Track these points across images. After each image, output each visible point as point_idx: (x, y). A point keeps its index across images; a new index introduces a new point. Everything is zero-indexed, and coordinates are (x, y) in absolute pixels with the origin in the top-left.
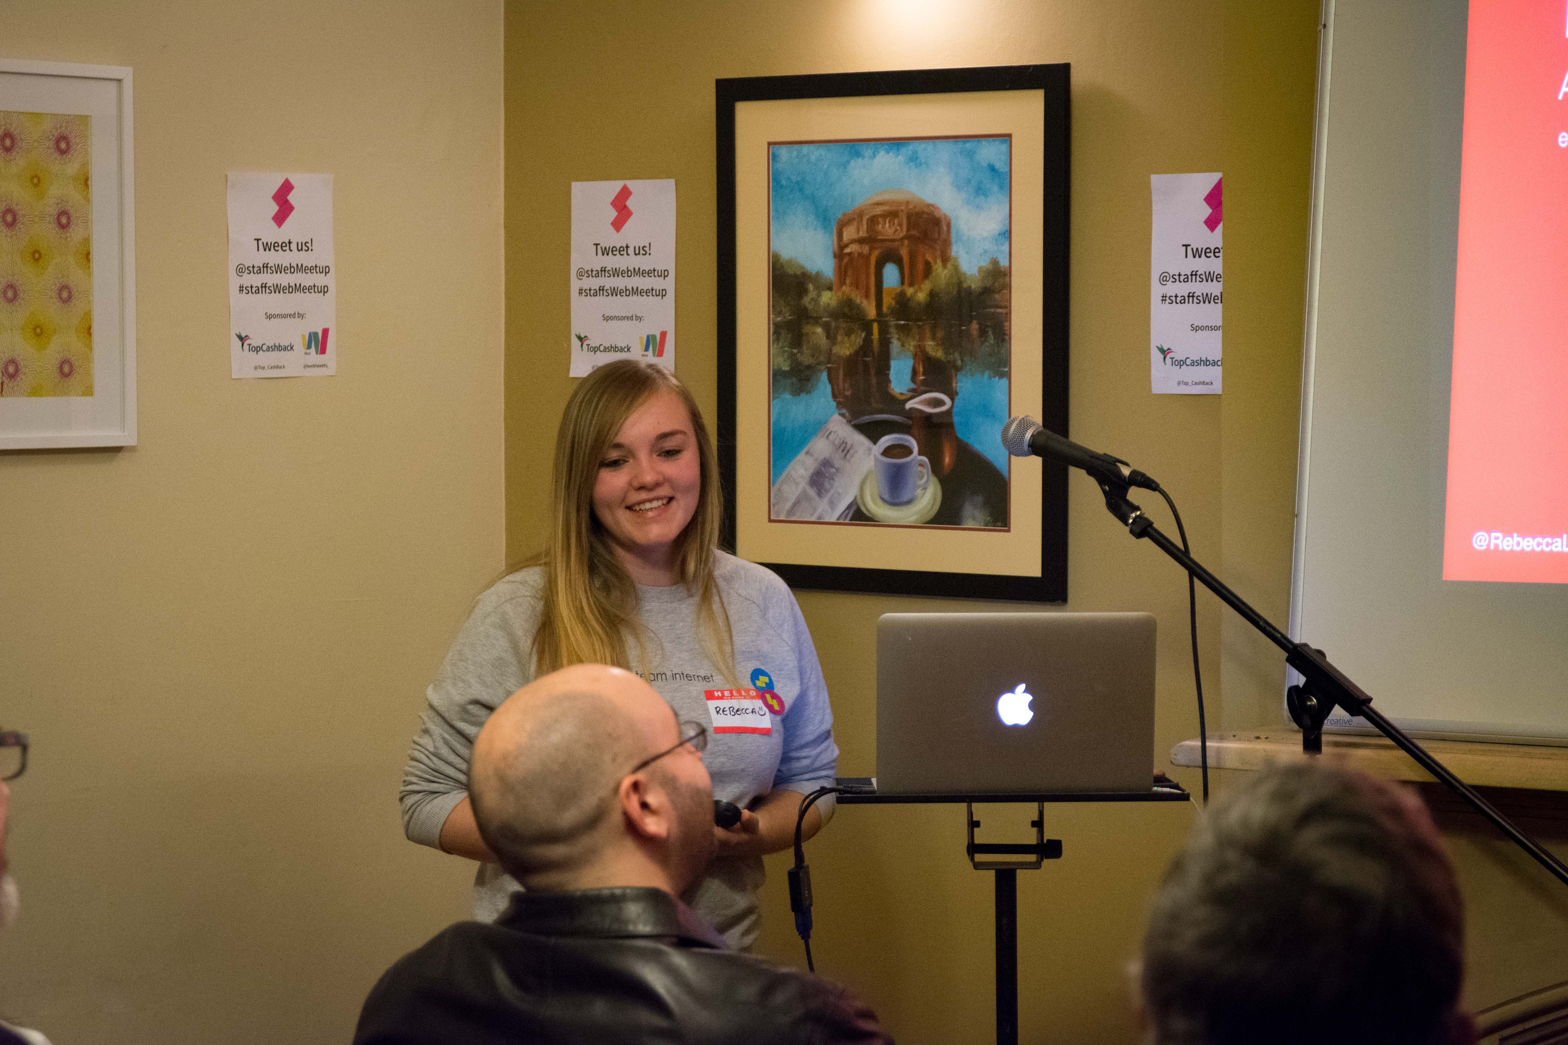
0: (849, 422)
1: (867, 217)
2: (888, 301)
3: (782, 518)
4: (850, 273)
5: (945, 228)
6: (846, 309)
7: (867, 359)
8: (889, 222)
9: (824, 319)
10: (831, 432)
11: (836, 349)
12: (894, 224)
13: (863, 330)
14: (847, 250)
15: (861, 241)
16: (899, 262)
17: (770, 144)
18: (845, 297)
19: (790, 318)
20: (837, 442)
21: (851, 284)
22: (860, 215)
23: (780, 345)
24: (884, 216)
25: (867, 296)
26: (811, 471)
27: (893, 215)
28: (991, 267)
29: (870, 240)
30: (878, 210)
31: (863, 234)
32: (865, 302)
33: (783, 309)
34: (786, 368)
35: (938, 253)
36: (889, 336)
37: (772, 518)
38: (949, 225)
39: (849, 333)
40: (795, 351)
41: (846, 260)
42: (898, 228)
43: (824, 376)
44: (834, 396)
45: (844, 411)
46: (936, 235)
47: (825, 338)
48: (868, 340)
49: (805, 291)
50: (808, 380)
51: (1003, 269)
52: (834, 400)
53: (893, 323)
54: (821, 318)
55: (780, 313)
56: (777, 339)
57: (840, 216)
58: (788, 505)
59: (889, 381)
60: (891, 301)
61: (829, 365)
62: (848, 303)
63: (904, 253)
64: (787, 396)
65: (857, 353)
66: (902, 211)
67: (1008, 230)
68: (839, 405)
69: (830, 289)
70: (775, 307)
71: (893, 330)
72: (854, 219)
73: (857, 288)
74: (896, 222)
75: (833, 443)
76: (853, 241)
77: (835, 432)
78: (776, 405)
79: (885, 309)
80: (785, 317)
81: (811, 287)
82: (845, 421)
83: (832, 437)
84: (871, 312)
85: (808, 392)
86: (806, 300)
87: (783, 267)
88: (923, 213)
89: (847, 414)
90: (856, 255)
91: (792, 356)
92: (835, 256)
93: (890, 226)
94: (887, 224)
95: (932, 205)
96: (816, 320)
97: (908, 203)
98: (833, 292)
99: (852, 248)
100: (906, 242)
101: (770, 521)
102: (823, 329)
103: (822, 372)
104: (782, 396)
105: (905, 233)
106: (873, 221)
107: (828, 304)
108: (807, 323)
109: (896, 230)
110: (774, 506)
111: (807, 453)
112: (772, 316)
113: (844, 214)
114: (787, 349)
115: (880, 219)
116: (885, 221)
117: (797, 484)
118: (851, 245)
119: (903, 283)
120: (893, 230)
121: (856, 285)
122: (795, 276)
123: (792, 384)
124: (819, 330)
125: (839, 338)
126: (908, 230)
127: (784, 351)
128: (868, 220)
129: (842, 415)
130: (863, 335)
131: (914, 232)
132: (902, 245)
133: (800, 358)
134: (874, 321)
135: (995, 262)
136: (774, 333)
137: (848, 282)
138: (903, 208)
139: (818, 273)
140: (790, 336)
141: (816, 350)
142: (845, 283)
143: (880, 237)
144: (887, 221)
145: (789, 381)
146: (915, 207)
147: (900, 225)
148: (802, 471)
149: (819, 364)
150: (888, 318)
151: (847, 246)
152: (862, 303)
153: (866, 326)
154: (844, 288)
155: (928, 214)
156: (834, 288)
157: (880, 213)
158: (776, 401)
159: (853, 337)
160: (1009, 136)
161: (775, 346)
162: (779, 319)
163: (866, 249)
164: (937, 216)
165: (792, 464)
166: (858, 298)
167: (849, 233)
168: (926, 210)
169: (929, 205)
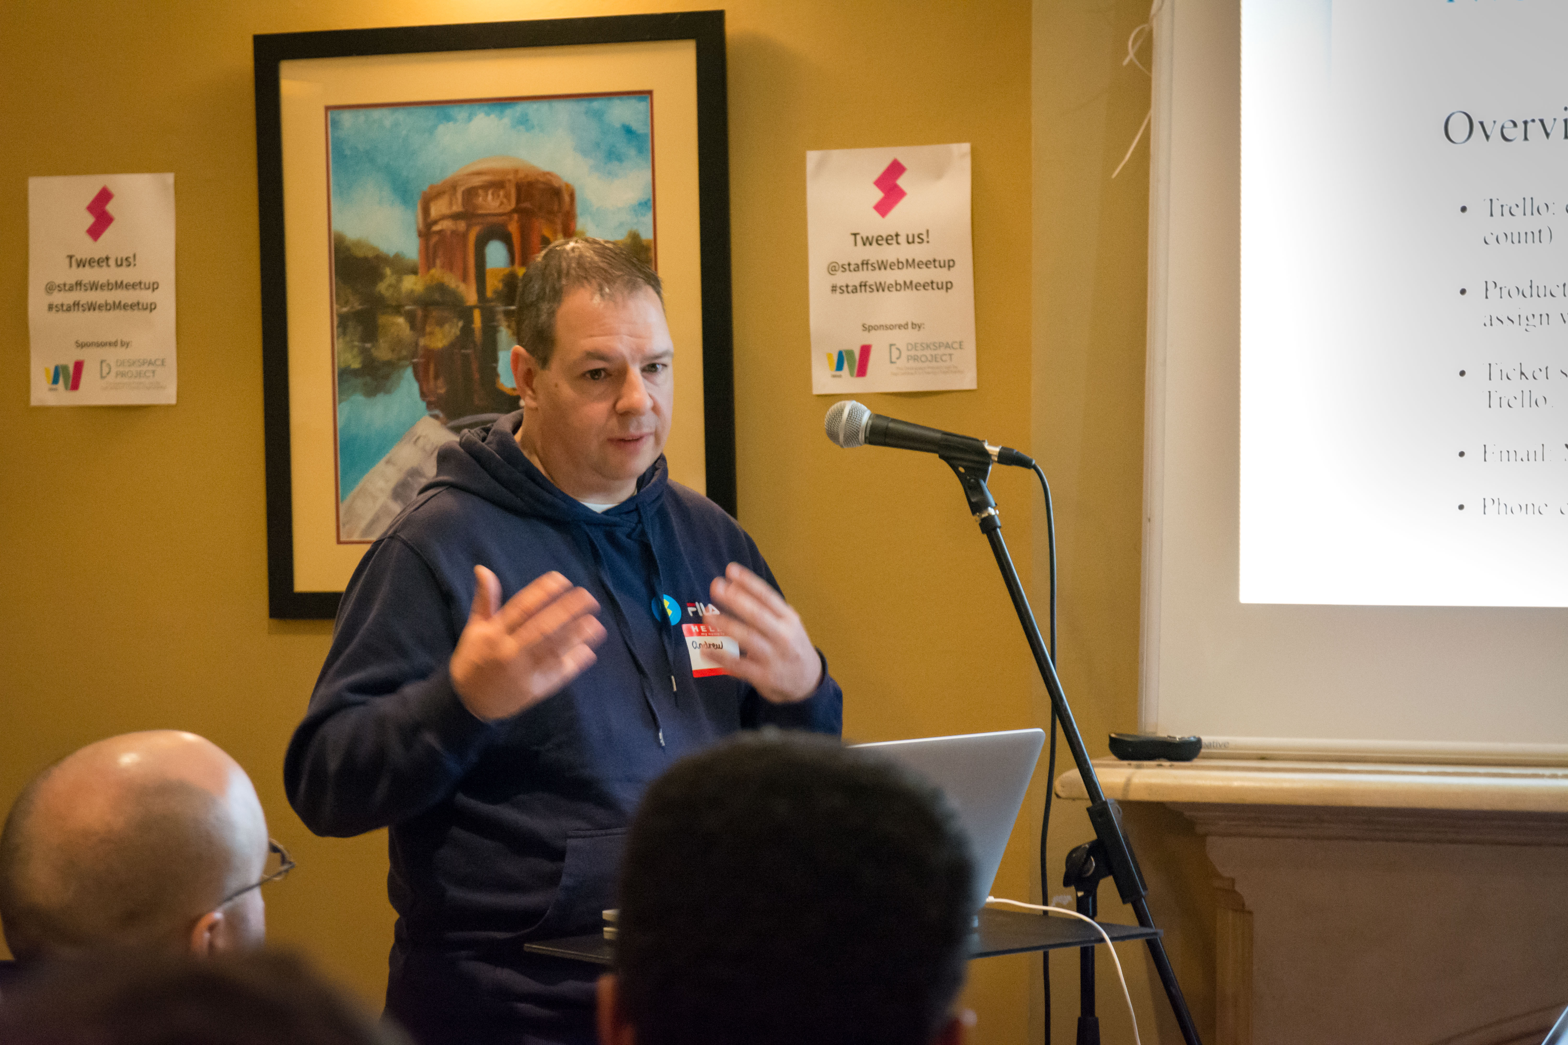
0: (444, 424)
1: (463, 188)
2: (493, 284)
3: (355, 538)
4: (440, 253)
5: (567, 198)
6: (437, 296)
7: (468, 351)
8: (493, 194)
9: (408, 308)
10: (418, 438)
11: (422, 342)
12: (499, 196)
13: (460, 317)
14: (436, 228)
15: (455, 217)
16: (506, 239)
17: (328, 108)
18: (435, 282)
19: (360, 307)
20: (428, 447)
21: (442, 267)
22: (453, 187)
23: (348, 339)
24: (486, 187)
25: (465, 278)
26: (392, 484)
27: (497, 185)
28: (629, 241)
29: (467, 215)
30: (477, 181)
31: (457, 208)
32: (462, 287)
33: (351, 298)
34: (356, 365)
35: (559, 227)
36: (495, 324)
37: (342, 539)
38: (572, 196)
39: (441, 323)
40: (368, 345)
41: (434, 239)
42: (505, 201)
43: (409, 373)
44: (423, 395)
45: (437, 412)
46: (556, 208)
47: (408, 328)
48: (467, 330)
49: (381, 277)
50: (387, 377)
51: (645, 243)
52: (424, 400)
53: (501, 308)
54: (403, 306)
55: (346, 303)
56: (344, 333)
57: (425, 188)
58: (363, 524)
59: (497, 375)
60: (496, 283)
61: (415, 360)
62: (441, 288)
63: (513, 228)
64: (359, 398)
65: (452, 345)
66: (509, 181)
67: (651, 198)
68: (430, 405)
69: (414, 271)
70: (338, 297)
71: (500, 317)
72: (444, 192)
73: (451, 270)
74: (502, 193)
75: (423, 449)
76: (444, 218)
77: (425, 437)
78: (344, 409)
79: (489, 294)
80: (352, 308)
81: (388, 271)
82: (436, 423)
83: (421, 442)
84: (471, 297)
85: (388, 392)
86: (382, 287)
87: (348, 249)
88: (537, 181)
89: (441, 415)
90: (449, 233)
91: (364, 352)
92: (421, 234)
93: (493, 199)
94: (490, 197)
95: (549, 173)
96: (397, 309)
97: (516, 172)
98: (419, 275)
99: (445, 225)
100: (516, 216)
101: (339, 542)
102: (406, 319)
103: (407, 366)
104: (353, 398)
105: (513, 205)
106: (470, 193)
107: (412, 291)
108: (383, 314)
109: (502, 203)
110: (344, 525)
111: (388, 462)
112: (335, 306)
113: (432, 187)
114: (356, 343)
115: (480, 192)
116: (487, 195)
117: (375, 498)
118: (441, 223)
119: (512, 261)
120: (497, 203)
121: (449, 266)
122: (366, 259)
123: (365, 384)
124: (401, 320)
125: (428, 329)
126: (518, 201)
127: (353, 347)
128: (463, 192)
129: (436, 417)
130: (461, 324)
131: (526, 205)
132: (511, 219)
133: (376, 353)
134: (475, 307)
135: (635, 237)
136: (338, 327)
137: (438, 262)
138: (511, 177)
139: (397, 256)
140: (360, 328)
141: (397, 344)
142: (434, 265)
143: (480, 212)
144: (490, 192)
145: (359, 381)
146: (527, 176)
147: (507, 196)
148: (381, 484)
149: (399, 359)
150: (493, 304)
151: (435, 222)
152: (458, 287)
153: (465, 314)
154: (433, 271)
155: (544, 183)
156: (420, 271)
157: (480, 184)
158: (344, 404)
159: (447, 326)
160: (650, 93)
161: (341, 340)
162: (345, 310)
163: (462, 225)
164: (557, 185)
165: (367, 476)
166: (452, 281)
167: (438, 209)
168: (541, 179)
169: (545, 174)
